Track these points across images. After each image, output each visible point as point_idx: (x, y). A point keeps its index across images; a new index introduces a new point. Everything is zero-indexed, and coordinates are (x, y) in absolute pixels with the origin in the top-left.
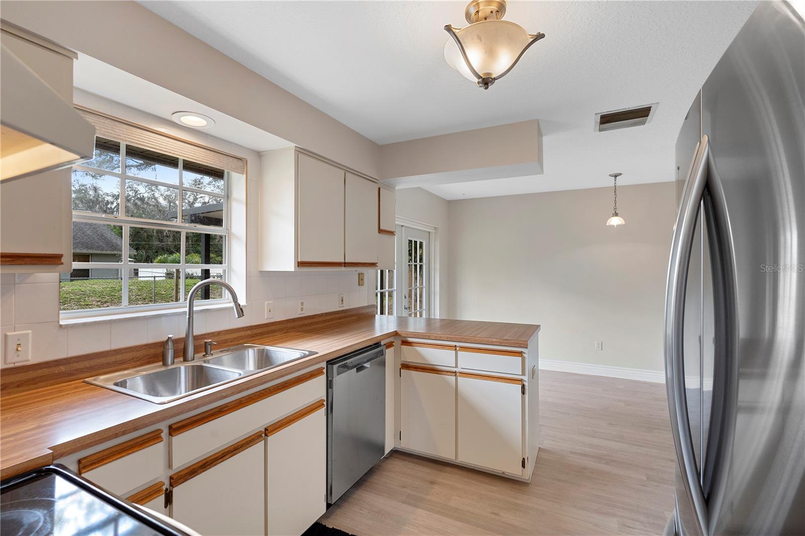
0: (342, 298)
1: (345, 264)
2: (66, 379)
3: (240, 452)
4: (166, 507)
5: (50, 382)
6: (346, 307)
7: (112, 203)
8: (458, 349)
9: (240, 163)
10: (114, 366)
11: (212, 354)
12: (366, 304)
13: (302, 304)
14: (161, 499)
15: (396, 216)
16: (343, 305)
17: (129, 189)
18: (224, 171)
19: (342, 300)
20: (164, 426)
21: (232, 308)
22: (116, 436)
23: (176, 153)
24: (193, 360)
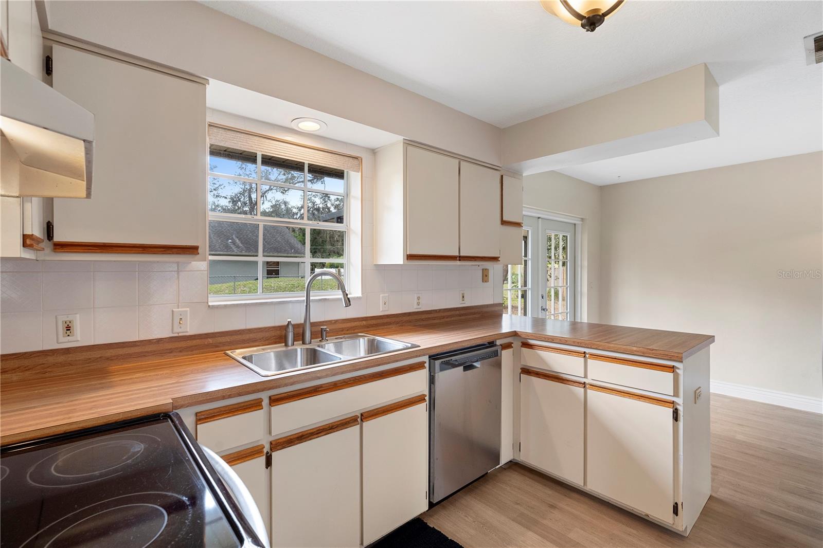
0: (463, 294)
1: (461, 258)
2: (212, 349)
3: (334, 432)
4: (267, 468)
5: (201, 351)
6: (468, 303)
7: (297, 214)
8: (587, 356)
9: (356, 162)
10: (248, 343)
11: (327, 340)
12: (491, 303)
13: (419, 298)
14: (262, 460)
15: (524, 205)
16: (463, 302)
17: (309, 202)
18: (343, 171)
19: (463, 297)
20: (265, 396)
21: (340, 299)
22: (224, 398)
23: (298, 157)
24: (311, 343)
